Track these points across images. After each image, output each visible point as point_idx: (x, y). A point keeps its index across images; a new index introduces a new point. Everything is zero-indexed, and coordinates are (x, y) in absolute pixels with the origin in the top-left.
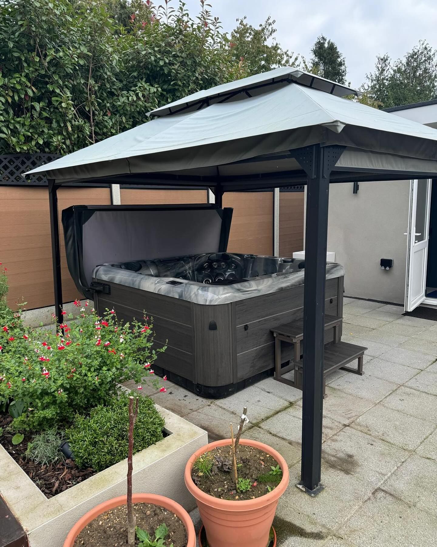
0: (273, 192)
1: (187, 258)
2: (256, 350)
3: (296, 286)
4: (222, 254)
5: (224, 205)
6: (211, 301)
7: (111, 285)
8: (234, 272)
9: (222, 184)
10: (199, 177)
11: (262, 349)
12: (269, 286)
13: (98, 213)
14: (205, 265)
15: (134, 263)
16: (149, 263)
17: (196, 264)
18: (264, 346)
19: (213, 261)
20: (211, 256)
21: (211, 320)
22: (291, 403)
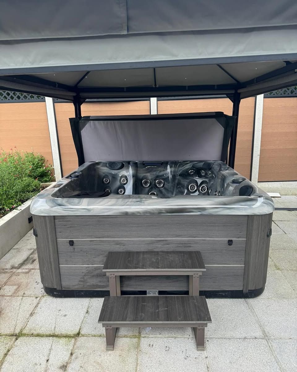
13: (91, 122)
14: (190, 171)
20: (196, 165)
22: (78, 334)
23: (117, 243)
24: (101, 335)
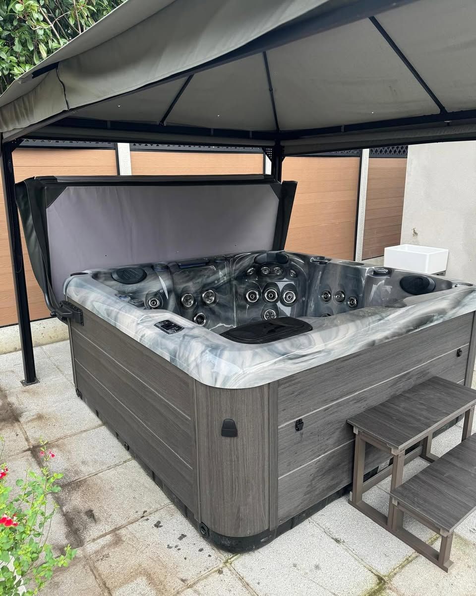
0: (359, 158)
1: (221, 260)
2: (319, 461)
3: (401, 334)
4: (277, 254)
5: (285, 177)
6: (226, 379)
7: (83, 311)
8: (293, 283)
9: (282, 143)
10: (248, 132)
11: (329, 458)
12: (350, 342)
13: (71, 189)
14: (249, 271)
15: (134, 269)
16: (159, 268)
17: (235, 270)
18: (334, 452)
19: (262, 265)
20: (258, 257)
21: (226, 416)
22: (380, 579)
23: (358, 400)
24: (407, 559)
